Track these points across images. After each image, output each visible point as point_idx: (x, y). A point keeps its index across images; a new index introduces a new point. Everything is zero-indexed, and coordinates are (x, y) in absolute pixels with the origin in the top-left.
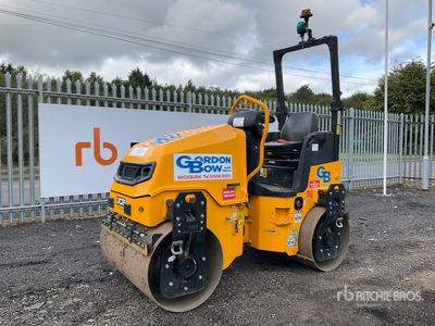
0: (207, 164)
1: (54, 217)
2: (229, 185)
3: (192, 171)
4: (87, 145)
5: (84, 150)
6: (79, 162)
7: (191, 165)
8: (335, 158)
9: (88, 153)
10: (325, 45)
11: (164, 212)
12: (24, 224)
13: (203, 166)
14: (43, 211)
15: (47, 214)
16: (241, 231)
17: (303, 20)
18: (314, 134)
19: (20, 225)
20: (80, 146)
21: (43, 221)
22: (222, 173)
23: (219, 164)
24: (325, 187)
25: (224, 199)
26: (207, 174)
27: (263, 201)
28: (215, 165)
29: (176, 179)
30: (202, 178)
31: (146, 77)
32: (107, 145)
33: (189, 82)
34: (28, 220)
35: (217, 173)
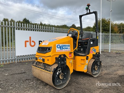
0: (64, 47)
1: (19, 61)
2: (70, 53)
3: (61, 49)
4: (28, 41)
5: (27, 43)
6: (26, 46)
7: (60, 47)
8: (97, 45)
9: (28, 44)
10: (94, 14)
11: (54, 61)
12: (11, 63)
13: (63, 48)
14: (16, 60)
15: (17, 60)
16: (73, 65)
17: (88, 7)
18: (91, 38)
19: (10, 64)
20: (26, 42)
21: (16, 62)
22: (68, 49)
23: (67, 47)
24: (95, 53)
25: (70, 57)
26: (64, 50)
27: (77, 57)
28: (66, 47)
29: (57, 51)
30: (63, 51)
31: (28, 20)
32: (33, 41)
33: (41, 22)
34: (12, 62)
35: (67, 49)
